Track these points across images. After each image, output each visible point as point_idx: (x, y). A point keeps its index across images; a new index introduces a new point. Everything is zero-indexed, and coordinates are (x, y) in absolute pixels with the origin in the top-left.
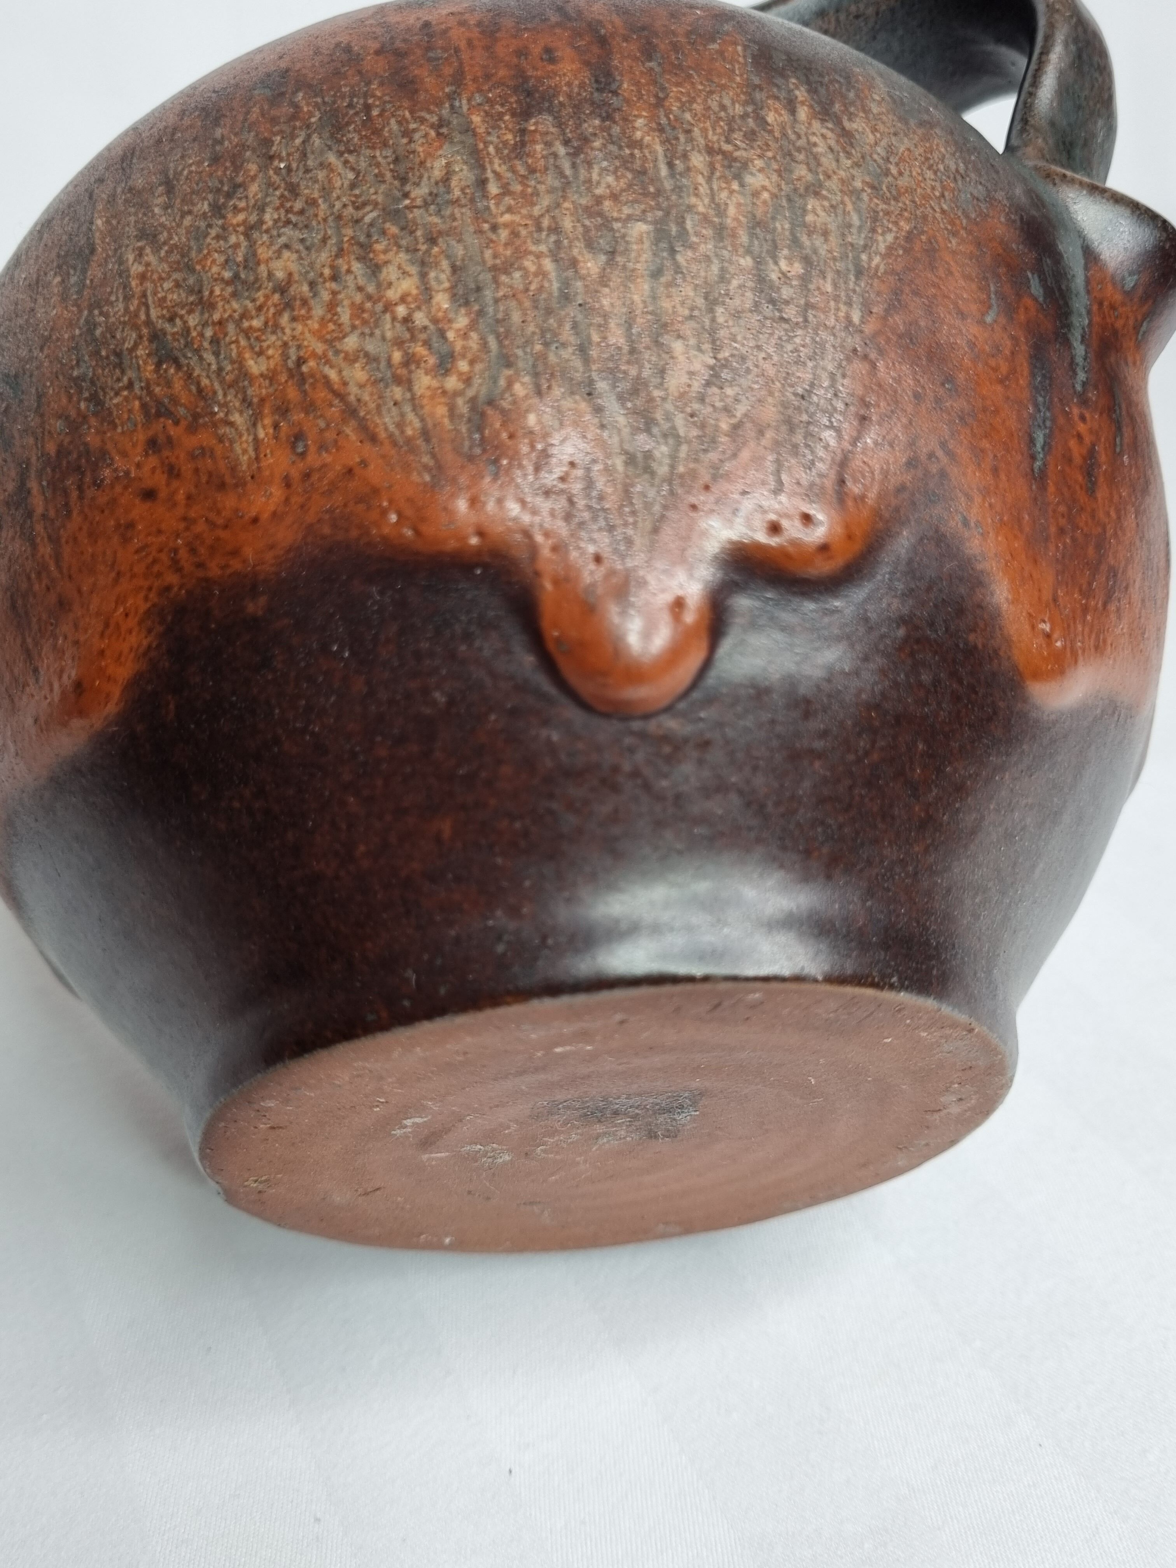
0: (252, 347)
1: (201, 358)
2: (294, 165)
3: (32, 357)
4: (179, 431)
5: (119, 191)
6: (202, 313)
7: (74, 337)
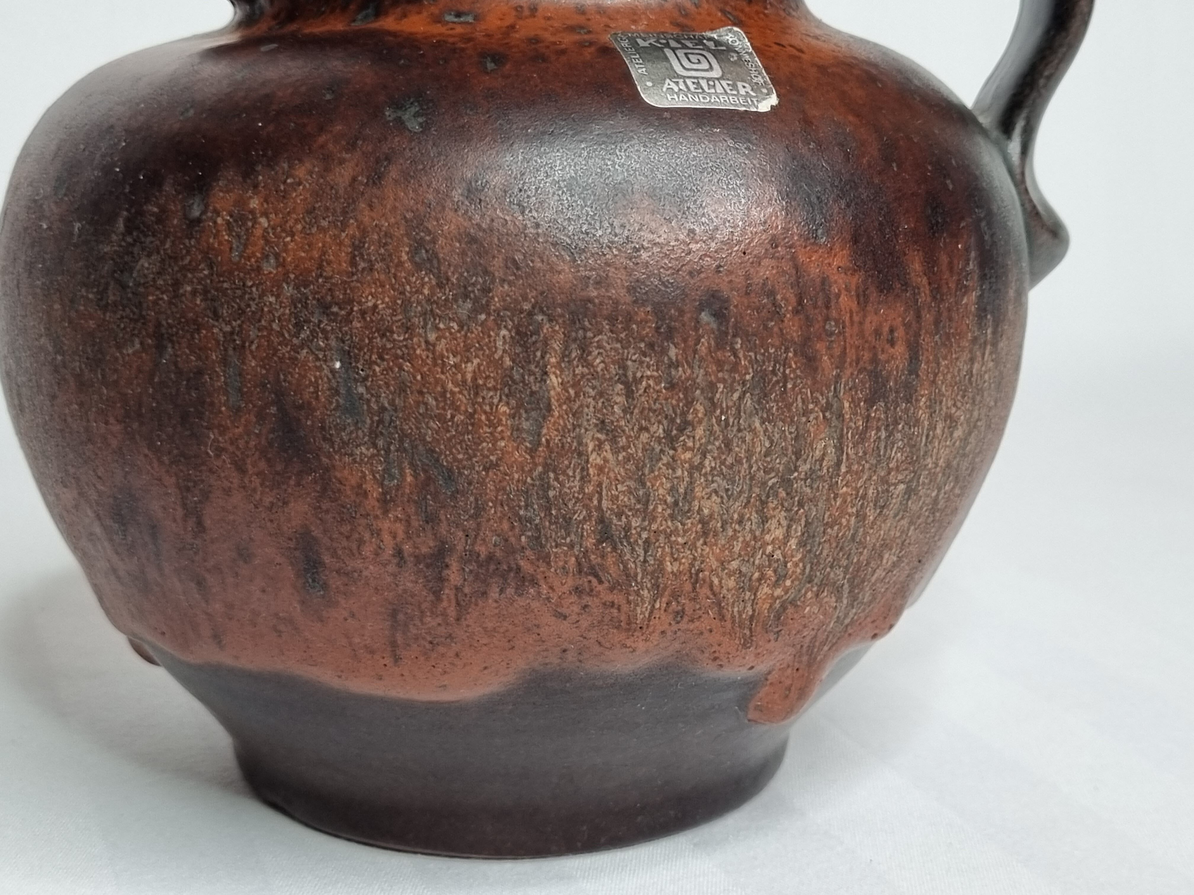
0: (672, 554)
1: (633, 550)
2: (731, 420)
3: (472, 468)
4: (600, 588)
5: (574, 355)
6: (643, 520)
7: (525, 482)
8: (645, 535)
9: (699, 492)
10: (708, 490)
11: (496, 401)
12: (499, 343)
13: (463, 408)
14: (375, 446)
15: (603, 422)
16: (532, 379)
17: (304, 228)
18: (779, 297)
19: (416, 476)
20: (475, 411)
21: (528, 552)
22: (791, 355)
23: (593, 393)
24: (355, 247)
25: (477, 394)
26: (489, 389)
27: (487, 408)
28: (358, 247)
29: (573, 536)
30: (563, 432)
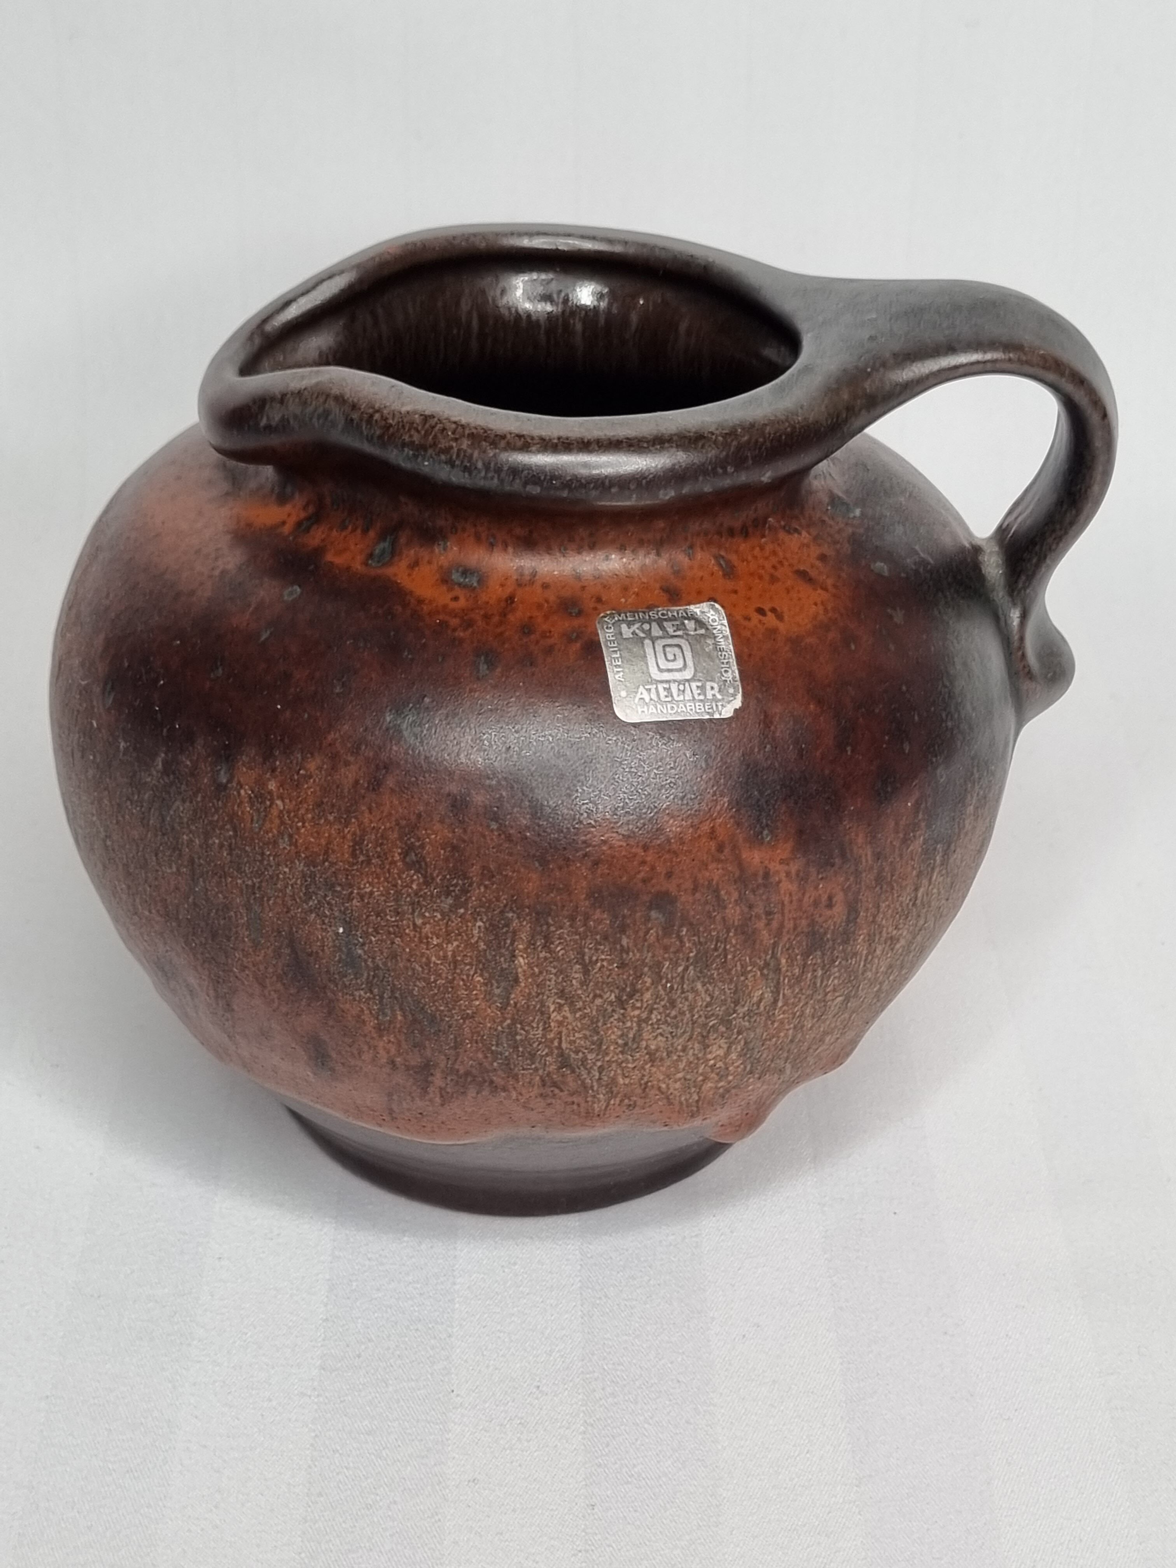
0: (623, 1074)
1: (589, 1072)
2: (675, 987)
3: (452, 1017)
4: (561, 1094)
5: (538, 944)
6: (597, 1055)
7: (496, 1030)
8: (599, 1064)
9: (645, 1035)
10: (655, 1034)
11: (472, 973)
12: (475, 932)
13: (444, 975)
14: (371, 992)
15: (562, 991)
16: (502, 959)
17: (313, 818)
18: (723, 892)
19: (404, 1016)
20: (454, 979)
21: (500, 1072)
22: (731, 934)
23: (554, 971)
24: (356, 843)
25: (455, 968)
26: (466, 964)
27: (465, 977)
28: (358, 843)
29: (537, 1065)
30: (529, 997)
